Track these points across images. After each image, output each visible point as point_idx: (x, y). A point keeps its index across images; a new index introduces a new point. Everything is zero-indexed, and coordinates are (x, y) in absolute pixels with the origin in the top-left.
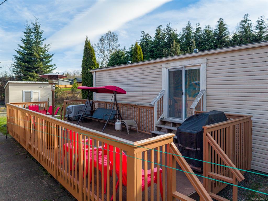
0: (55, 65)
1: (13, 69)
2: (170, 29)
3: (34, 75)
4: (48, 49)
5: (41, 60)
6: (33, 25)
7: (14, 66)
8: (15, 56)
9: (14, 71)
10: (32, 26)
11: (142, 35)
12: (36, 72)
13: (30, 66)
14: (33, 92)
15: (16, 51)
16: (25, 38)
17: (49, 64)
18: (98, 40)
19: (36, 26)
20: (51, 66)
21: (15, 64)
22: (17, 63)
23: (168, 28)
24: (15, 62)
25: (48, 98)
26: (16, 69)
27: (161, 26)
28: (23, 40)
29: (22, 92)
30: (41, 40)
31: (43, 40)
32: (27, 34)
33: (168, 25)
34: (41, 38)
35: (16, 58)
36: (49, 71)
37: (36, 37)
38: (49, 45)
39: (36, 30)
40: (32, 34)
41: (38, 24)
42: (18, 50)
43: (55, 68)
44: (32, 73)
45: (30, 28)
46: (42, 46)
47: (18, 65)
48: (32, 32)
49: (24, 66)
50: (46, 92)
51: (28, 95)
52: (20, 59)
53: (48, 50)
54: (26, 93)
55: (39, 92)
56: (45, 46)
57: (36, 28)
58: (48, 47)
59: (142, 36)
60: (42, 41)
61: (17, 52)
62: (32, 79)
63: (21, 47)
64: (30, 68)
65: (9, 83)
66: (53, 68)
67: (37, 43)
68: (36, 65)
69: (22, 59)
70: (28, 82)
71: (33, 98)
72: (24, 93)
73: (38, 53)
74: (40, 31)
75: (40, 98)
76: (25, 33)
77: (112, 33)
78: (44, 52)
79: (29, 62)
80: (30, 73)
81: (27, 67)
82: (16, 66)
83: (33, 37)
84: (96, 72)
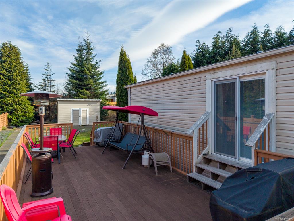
0: (105, 82)
1: (66, 86)
2: (231, 35)
3: (85, 92)
4: (99, 65)
5: (93, 77)
6: (85, 42)
7: (67, 83)
8: (68, 73)
9: (66, 89)
10: (83, 43)
11: (198, 44)
12: (87, 89)
13: (81, 83)
14: (81, 110)
15: (68, 68)
16: (77, 55)
17: (100, 81)
18: (151, 54)
19: (88, 43)
20: (102, 83)
21: (68, 82)
22: (69, 81)
23: (228, 34)
24: (67, 80)
25: (97, 116)
26: (68, 86)
27: (220, 32)
28: (75, 57)
29: (71, 110)
30: (92, 56)
31: (94, 56)
32: (79, 51)
33: (228, 31)
34: (92, 54)
35: (69, 75)
36: (101, 88)
37: (87, 54)
38: (100, 61)
39: (87, 46)
40: (84, 51)
41: (89, 41)
42: (70, 68)
43: (106, 85)
44: (82, 90)
45: (82, 45)
46: (93, 63)
47: (70, 82)
48: (84, 49)
49: (75, 83)
50: (94, 110)
51: (76, 113)
52: (73, 76)
53: (99, 67)
54: (74, 111)
55: (87, 110)
56: (96, 63)
57: (88, 44)
58: (99, 63)
59: (197, 46)
60: (94, 58)
61: (70, 69)
62: (82, 96)
63: (73, 64)
64: (81, 85)
65: (58, 101)
66: (105, 84)
67: (88, 60)
68: (86, 83)
69: (74, 76)
70: (79, 100)
71: (81, 116)
72: (73, 111)
73: (88, 70)
74: (91, 47)
75: (89, 116)
76: (77, 50)
77: (165, 45)
78: (95, 68)
79: (80, 80)
80: (81, 90)
81: (79, 85)
82: (69, 83)
83: (84, 54)
84: (131, 88)
